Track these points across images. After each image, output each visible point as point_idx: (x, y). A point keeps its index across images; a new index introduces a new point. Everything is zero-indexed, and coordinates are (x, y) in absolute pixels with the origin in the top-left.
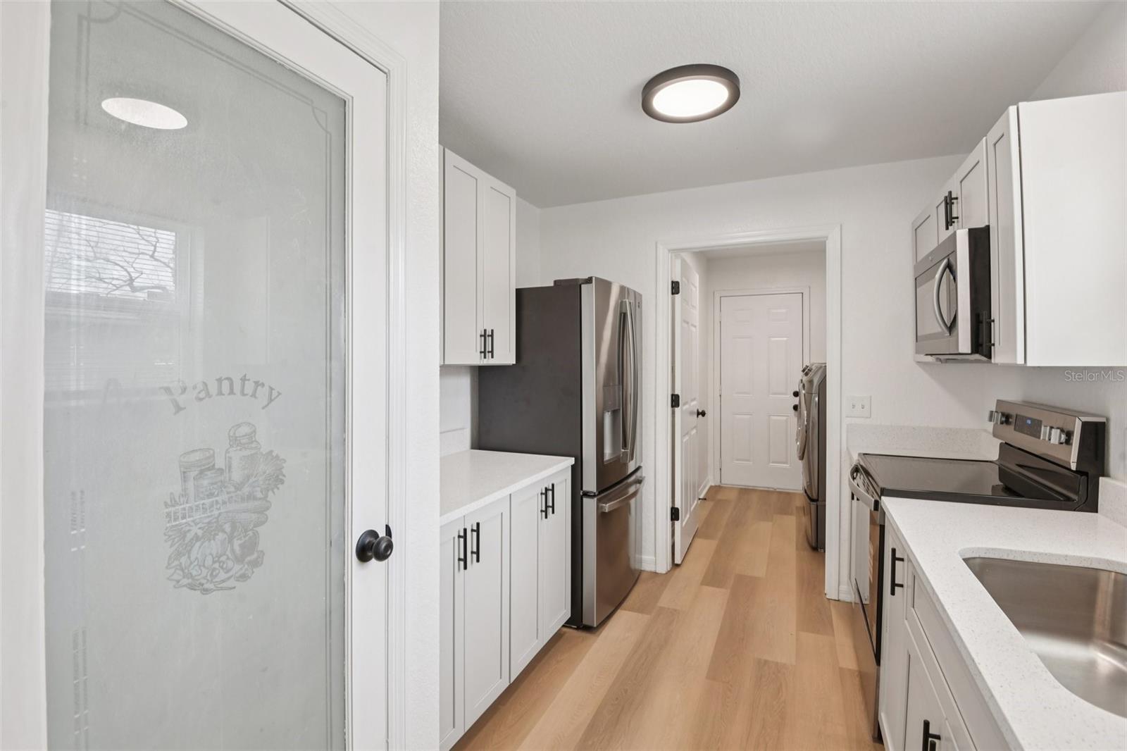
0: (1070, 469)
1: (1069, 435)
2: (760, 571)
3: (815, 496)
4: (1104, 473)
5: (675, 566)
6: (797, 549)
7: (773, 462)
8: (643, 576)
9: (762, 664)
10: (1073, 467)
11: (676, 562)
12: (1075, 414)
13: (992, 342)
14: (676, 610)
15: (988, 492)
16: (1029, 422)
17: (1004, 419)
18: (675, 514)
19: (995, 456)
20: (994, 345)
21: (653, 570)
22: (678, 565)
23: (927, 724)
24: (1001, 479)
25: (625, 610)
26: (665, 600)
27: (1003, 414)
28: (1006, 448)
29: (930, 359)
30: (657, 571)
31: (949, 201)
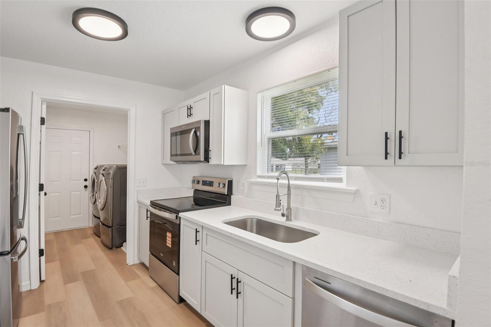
0: (225, 195)
1: (224, 185)
2: (92, 267)
3: (111, 225)
4: (232, 194)
5: (41, 281)
6: (103, 251)
7: (73, 215)
8: (23, 295)
9: (121, 303)
10: (226, 194)
11: (42, 280)
12: (226, 179)
13: (210, 157)
14: (59, 302)
15: (190, 207)
16: (208, 182)
17: (197, 182)
18: (41, 253)
19: (192, 195)
20: (211, 158)
21: (28, 289)
22: (43, 281)
23: (232, 275)
24: (194, 202)
25: (25, 316)
26: (48, 300)
27: (197, 181)
28: (196, 191)
29: (173, 163)
30: (32, 289)
31: (190, 108)
